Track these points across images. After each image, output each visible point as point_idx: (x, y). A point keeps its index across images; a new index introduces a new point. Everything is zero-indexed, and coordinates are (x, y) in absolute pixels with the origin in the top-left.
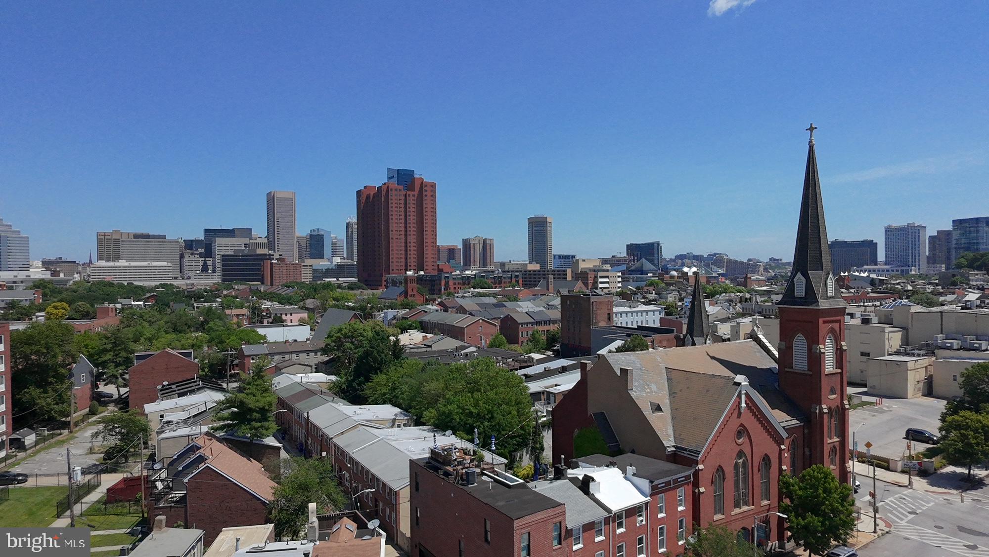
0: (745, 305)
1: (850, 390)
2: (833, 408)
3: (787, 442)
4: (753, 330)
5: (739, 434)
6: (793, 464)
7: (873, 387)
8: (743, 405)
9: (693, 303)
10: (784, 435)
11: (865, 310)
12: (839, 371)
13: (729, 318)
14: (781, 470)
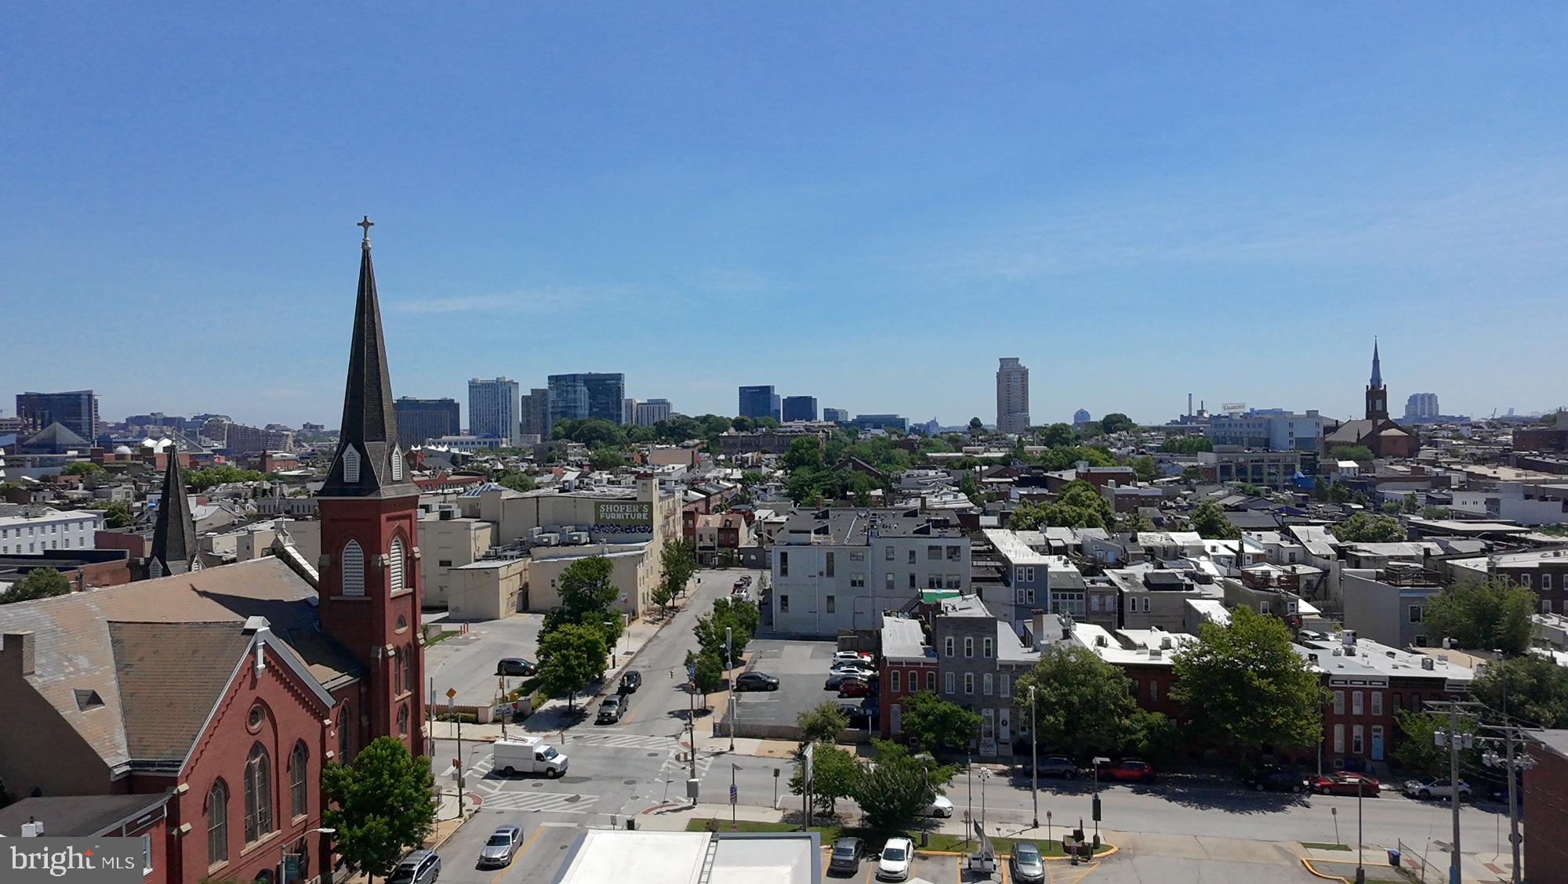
0: (262, 501)
1: (426, 619)
2: (402, 646)
3: (334, 713)
4: (277, 540)
5: (254, 716)
6: (344, 746)
7: (457, 609)
8: (261, 665)
9: (164, 502)
10: (329, 701)
11: (445, 498)
12: (410, 590)
13: (234, 524)
14: (324, 760)
